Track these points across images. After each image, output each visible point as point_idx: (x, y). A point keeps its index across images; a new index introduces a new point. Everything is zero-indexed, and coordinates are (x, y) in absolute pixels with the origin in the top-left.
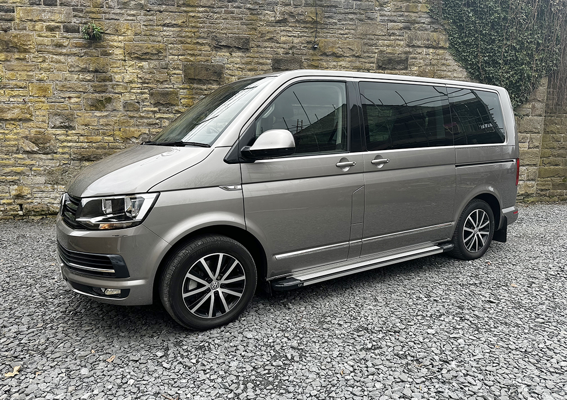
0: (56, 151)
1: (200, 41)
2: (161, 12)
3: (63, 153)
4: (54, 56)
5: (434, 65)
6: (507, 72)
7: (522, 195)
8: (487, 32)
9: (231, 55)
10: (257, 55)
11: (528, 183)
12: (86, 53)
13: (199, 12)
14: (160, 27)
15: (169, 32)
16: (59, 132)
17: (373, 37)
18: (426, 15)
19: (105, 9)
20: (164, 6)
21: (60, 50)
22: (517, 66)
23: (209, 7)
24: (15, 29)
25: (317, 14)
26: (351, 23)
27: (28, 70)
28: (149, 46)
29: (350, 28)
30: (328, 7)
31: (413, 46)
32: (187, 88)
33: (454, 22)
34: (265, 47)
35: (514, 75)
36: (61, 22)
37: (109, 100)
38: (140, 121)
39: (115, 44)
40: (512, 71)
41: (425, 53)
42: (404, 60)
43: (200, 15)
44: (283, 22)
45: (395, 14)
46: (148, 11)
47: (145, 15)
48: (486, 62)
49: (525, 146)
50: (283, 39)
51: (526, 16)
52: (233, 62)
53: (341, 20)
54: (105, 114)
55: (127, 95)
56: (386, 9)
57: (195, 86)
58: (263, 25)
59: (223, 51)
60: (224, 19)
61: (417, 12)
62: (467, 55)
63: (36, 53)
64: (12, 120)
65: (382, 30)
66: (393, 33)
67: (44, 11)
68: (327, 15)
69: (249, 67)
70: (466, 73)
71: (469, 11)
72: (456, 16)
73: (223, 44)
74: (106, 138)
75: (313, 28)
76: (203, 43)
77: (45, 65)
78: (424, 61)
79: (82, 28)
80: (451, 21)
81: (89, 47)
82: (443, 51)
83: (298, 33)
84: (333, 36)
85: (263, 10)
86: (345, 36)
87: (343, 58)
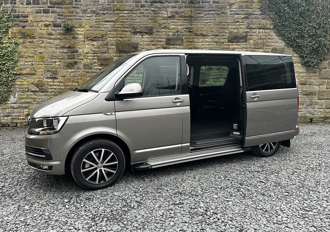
0: (47, 91)
1: (125, 29)
2: (104, 14)
3: (51, 92)
4: (48, 40)
5: (263, 39)
6: (310, 42)
7: (323, 118)
8: (297, 18)
9: (143, 37)
10: (157, 36)
11: (327, 110)
12: (64, 38)
13: (125, 13)
14: (104, 23)
15: (109, 25)
16: (49, 80)
17: (225, 24)
18: (258, 10)
19: (74, 14)
20: (105, 11)
21: (51, 37)
22: (317, 39)
23: (130, 10)
24: (28, 26)
25: (192, 12)
26: (212, 16)
27: (34, 48)
28: (98, 33)
29: (211, 19)
30: (198, 7)
31: (250, 28)
32: (118, 56)
33: (276, 13)
34: (162, 32)
35: (316, 44)
36: (52, 22)
37: (76, 63)
38: (92, 74)
39: (80, 32)
40: (314, 41)
41: (258, 32)
42: (245, 37)
43: (125, 15)
44: (172, 17)
45: (239, 10)
46: (97, 14)
47: (96, 16)
48: (297, 37)
49: (324, 88)
50: (172, 27)
51: (322, 8)
52: (144, 41)
53: (206, 15)
54: (74, 70)
55: (85, 60)
56: (233, 7)
57: (122, 54)
58: (160, 20)
59: (138, 35)
60: (138, 17)
61: (252, 8)
62: (284, 33)
63: (39, 39)
64: (26, 74)
65: (231, 20)
66: (237, 21)
67: (43, 16)
68: (198, 12)
69: (153, 43)
70: (284, 43)
71: (285, 6)
72: (277, 10)
73: (138, 31)
74: (74, 83)
75: (189, 20)
76: (127, 31)
77: (43, 45)
78: (257, 37)
79: (63, 25)
80: (274, 12)
81: (66, 34)
82: (269, 31)
83: (181, 23)
84: (201, 24)
85: (161, 11)
86: (209, 24)
87: (207, 37)
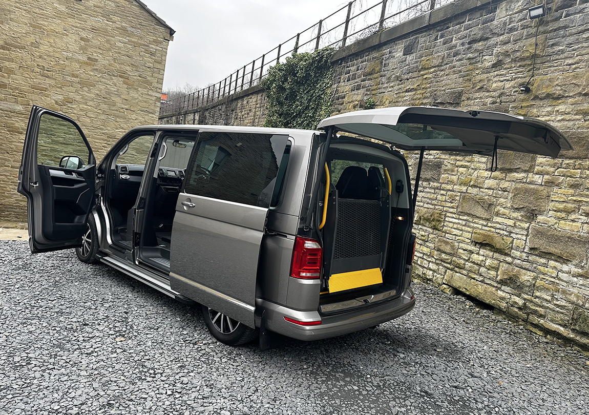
2: (408, 80)
13: (430, 73)
14: (403, 94)
15: (408, 96)
19: (380, 86)
20: (410, 74)
26: (585, 45)
30: (555, 30)
34: (475, 99)
36: (359, 101)
43: (430, 76)
44: (497, 65)
46: (401, 81)
47: (398, 85)
50: (494, 85)
53: (571, 44)
58: (478, 74)
60: (446, 75)
67: (355, 94)
68: (551, 42)
73: (438, 101)
75: (531, 65)
76: (426, 103)
83: (512, 75)
84: (556, 70)
85: (483, 56)
86: (574, 66)
87: (563, 100)
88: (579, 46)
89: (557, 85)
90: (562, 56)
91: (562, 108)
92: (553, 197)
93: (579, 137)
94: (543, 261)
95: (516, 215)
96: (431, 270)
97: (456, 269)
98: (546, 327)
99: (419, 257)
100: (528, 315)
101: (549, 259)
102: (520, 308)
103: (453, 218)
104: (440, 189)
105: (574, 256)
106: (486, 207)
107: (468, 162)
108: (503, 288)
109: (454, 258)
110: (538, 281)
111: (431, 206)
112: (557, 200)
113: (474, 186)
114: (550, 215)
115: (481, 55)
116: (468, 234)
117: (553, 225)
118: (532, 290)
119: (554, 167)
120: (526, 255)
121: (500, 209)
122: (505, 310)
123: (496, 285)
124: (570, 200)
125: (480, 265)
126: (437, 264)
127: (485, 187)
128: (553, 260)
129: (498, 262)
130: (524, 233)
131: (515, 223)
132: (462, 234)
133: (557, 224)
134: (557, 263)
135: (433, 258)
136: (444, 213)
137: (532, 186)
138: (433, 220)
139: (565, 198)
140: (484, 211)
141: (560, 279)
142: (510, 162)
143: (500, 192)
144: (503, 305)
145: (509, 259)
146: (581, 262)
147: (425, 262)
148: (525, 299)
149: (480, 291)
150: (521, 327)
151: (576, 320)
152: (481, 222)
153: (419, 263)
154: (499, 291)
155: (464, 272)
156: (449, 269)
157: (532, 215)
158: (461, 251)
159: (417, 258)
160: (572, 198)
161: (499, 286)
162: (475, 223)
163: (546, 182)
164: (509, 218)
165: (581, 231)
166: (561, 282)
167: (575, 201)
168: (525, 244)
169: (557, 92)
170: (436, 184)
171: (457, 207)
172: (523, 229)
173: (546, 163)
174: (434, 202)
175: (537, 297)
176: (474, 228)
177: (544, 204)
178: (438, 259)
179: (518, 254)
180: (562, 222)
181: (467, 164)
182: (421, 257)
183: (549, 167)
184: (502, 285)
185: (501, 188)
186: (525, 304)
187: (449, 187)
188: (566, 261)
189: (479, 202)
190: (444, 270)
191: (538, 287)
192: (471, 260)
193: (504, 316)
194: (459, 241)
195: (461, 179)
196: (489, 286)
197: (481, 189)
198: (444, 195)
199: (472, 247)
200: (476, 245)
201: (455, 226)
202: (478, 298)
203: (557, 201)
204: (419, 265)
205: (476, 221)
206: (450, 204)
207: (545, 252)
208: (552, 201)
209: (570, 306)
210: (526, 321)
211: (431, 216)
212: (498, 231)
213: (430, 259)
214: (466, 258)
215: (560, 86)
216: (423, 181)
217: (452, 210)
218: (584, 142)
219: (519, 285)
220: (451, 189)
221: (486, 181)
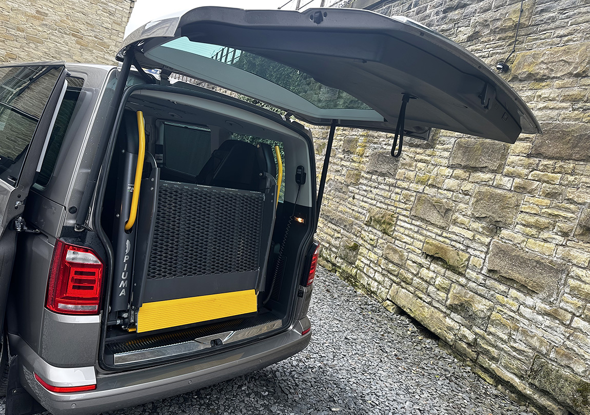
26: (585, 9)
29: (580, 20)
44: (474, 38)
53: (565, 9)
68: (541, 8)
75: (513, 37)
83: (489, 50)
84: (542, 44)
85: (458, 27)
86: (566, 38)
87: (548, 82)
88: (575, 11)
89: (542, 62)
90: (552, 25)
91: (545, 92)
92: (523, 208)
93: (563, 131)
94: (503, 288)
95: (476, 225)
96: (376, 281)
97: (403, 284)
98: (498, 373)
99: (366, 264)
100: (478, 355)
101: (510, 287)
102: (469, 344)
103: (405, 222)
104: (395, 187)
105: (541, 287)
106: (442, 212)
107: (429, 156)
108: (453, 315)
109: (402, 270)
110: (494, 313)
111: (384, 206)
112: (527, 211)
113: (432, 186)
114: (517, 230)
115: (457, 26)
116: (419, 243)
117: (519, 244)
118: (485, 323)
119: (528, 168)
120: (483, 278)
121: (459, 216)
122: (451, 343)
123: (444, 310)
124: (544, 213)
125: (429, 283)
126: (383, 275)
127: (445, 187)
128: (514, 288)
129: (450, 282)
130: (483, 250)
131: (474, 236)
132: (413, 242)
133: (525, 243)
134: (519, 294)
135: (379, 268)
136: (396, 216)
137: (499, 191)
138: (384, 223)
139: (538, 209)
140: (439, 216)
141: (521, 315)
142: (476, 159)
143: (461, 196)
144: (450, 337)
145: (462, 280)
146: (550, 296)
147: (371, 270)
148: (476, 334)
149: (426, 314)
150: (468, 369)
151: (536, 372)
152: (436, 230)
153: (365, 271)
154: (447, 318)
155: (411, 289)
156: (395, 283)
157: (495, 228)
158: (409, 262)
159: (364, 265)
160: (546, 210)
161: (448, 312)
162: (428, 230)
163: (516, 187)
164: (468, 229)
165: (554, 255)
166: (521, 319)
167: (550, 214)
168: (484, 263)
169: (542, 72)
170: (391, 181)
171: (411, 210)
172: (482, 244)
173: (519, 162)
174: (387, 201)
175: (490, 333)
176: (426, 236)
177: (511, 215)
178: (384, 269)
179: (473, 275)
180: (531, 240)
181: (428, 158)
182: (367, 265)
183: (521, 168)
184: (452, 311)
185: (462, 191)
186: (476, 339)
187: (405, 185)
188: (531, 292)
189: (436, 205)
190: (389, 283)
191: (493, 321)
192: (419, 275)
193: (450, 351)
194: (409, 250)
195: (418, 176)
196: (436, 311)
197: (440, 191)
198: (398, 194)
199: (423, 260)
200: (426, 258)
201: (407, 232)
202: (422, 323)
203: (527, 213)
204: (365, 274)
205: (430, 228)
206: (404, 204)
207: (506, 278)
208: (522, 212)
209: (531, 353)
210: (474, 361)
211: (382, 217)
212: (454, 243)
213: (376, 268)
214: (415, 272)
215: (546, 63)
216: (379, 175)
217: (405, 213)
218: (570, 138)
219: (471, 315)
220: (407, 187)
221: (447, 181)
